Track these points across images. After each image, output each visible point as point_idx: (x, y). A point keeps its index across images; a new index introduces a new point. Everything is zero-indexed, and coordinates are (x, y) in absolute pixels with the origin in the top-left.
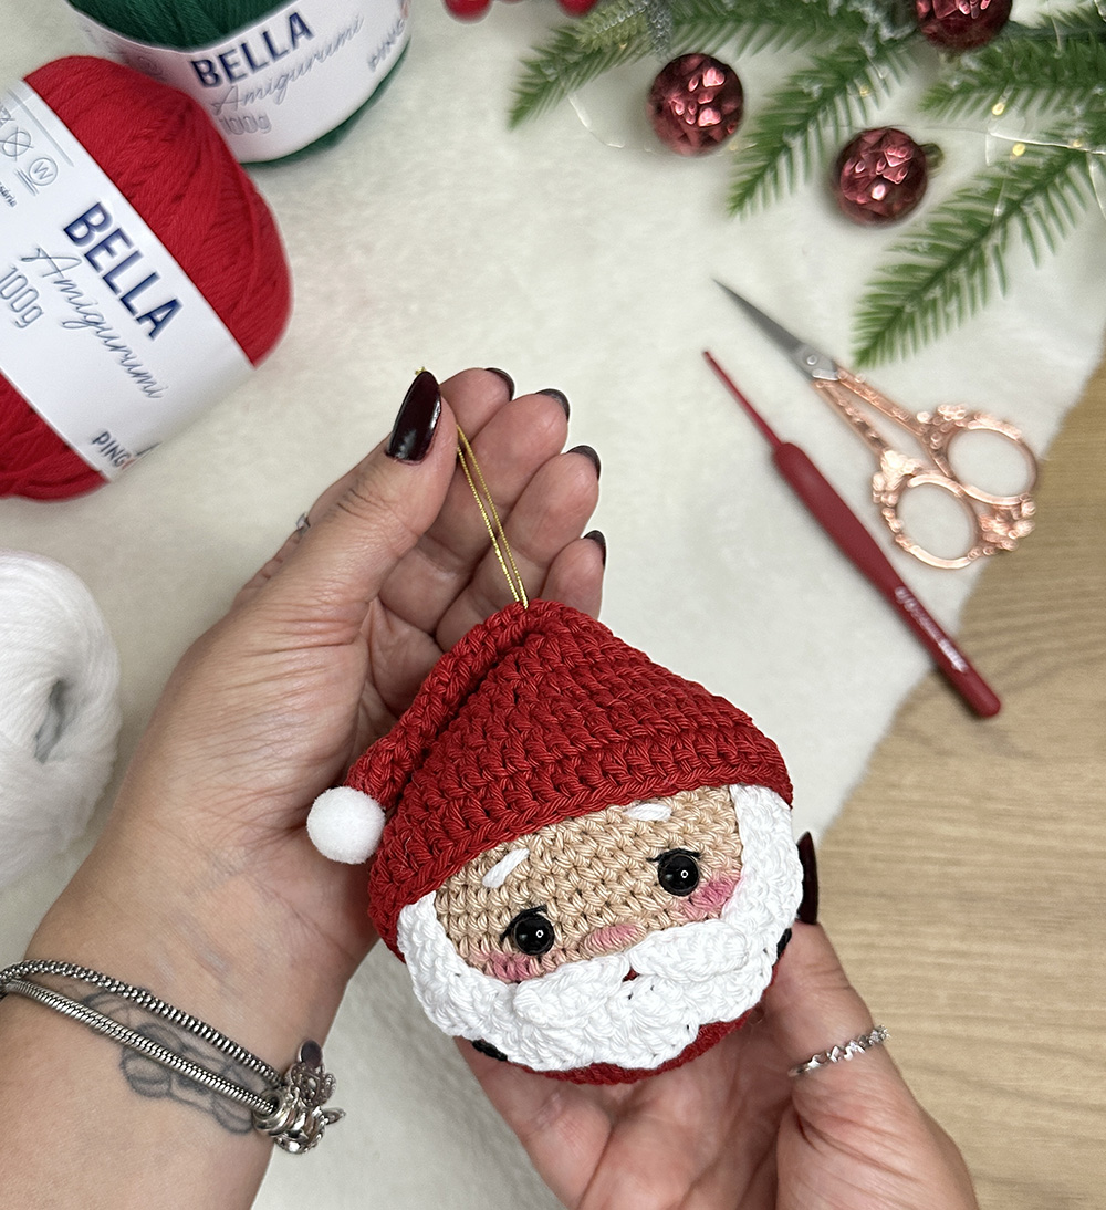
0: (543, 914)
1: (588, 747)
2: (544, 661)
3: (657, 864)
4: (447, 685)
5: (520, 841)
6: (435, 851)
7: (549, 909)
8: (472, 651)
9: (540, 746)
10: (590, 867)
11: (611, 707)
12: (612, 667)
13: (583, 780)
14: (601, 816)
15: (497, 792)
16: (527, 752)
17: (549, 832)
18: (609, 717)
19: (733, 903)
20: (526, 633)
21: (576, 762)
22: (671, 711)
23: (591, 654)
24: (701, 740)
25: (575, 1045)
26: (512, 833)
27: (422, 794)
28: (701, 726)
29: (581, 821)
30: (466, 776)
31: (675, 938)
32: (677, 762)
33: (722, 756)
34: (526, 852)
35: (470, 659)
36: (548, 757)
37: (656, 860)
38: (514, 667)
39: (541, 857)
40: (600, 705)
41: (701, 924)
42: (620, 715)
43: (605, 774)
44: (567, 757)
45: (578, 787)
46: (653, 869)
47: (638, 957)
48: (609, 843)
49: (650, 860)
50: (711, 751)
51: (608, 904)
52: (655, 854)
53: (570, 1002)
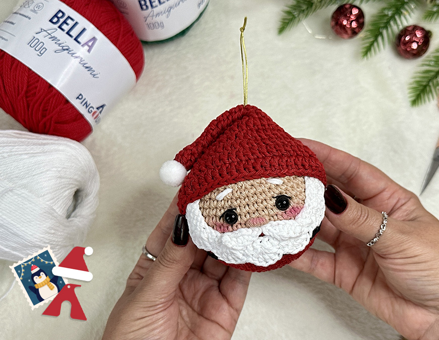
0: (235, 211)
1: (257, 157)
2: (247, 125)
3: (275, 199)
4: (213, 130)
5: (230, 186)
6: (201, 186)
7: (237, 210)
8: (223, 120)
9: (241, 154)
10: (253, 197)
11: (267, 144)
12: (271, 131)
13: (254, 168)
14: (258, 181)
15: (224, 169)
16: (237, 156)
17: (240, 184)
18: (266, 148)
19: (300, 215)
20: (243, 115)
21: (253, 161)
22: (289, 148)
23: (264, 125)
24: (297, 159)
25: (241, 256)
26: (228, 182)
27: (199, 166)
28: (297, 154)
29: (252, 181)
30: (215, 162)
31: (278, 224)
32: (287, 166)
33: (303, 166)
34: (232, 189)
35: (222, 122)
36: (244, 158)
37: (276, 197)
38: (237, 126)
39: (237, 192)
40: (264, 143)
41: (287, 221)
42: (270, 147)
43: (262, 166)
44: (250, 159)
45: (252, 169)
46: (274, 201)
47: (265, 229)
48: (260, 190)
49: (273, 197)
50: (299, 163)
51: (257, 210)
52: (276, 195)
53: (240, 241)
